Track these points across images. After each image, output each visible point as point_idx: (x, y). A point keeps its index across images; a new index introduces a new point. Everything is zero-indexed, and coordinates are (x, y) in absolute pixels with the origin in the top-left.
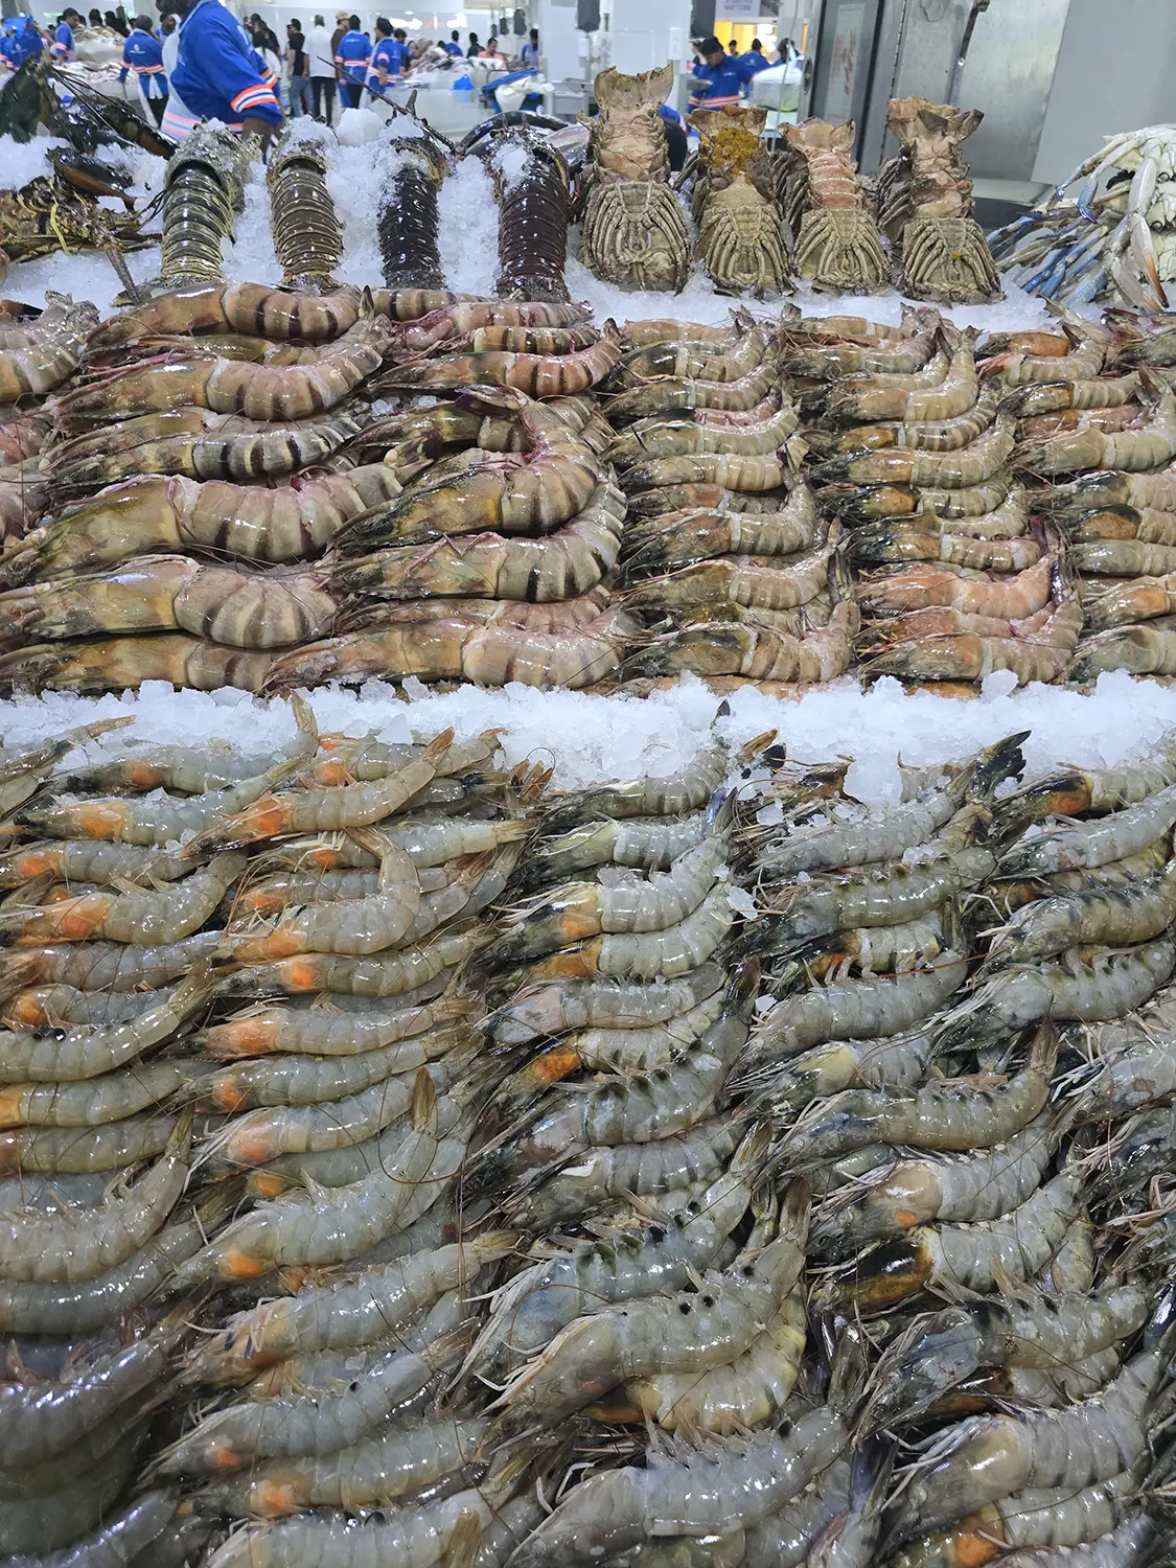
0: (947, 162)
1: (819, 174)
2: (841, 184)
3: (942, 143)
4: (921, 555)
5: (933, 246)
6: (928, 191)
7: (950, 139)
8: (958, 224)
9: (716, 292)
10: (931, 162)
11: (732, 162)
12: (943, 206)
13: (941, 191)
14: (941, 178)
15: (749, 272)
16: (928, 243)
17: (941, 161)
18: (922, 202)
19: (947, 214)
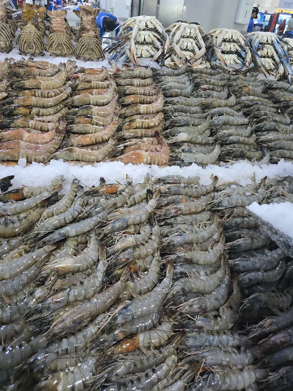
0: (91, 23)
1: (54, 24)
2: (61, 27)
3: (90, 18)
4: (22, 126)
5: (84, 45)
6: (84, 30)
7: (92, 17)
8: (92, 40)
9: (20, 54)
10: (86, 22)
11: (27, 18)
12: (88, 35)
13: (88, 31)
14: (88, 27)
15: (31, 49)
16: (82, 44)
17: (89, 22)
18: (83, 33)
19: (90, 37)
